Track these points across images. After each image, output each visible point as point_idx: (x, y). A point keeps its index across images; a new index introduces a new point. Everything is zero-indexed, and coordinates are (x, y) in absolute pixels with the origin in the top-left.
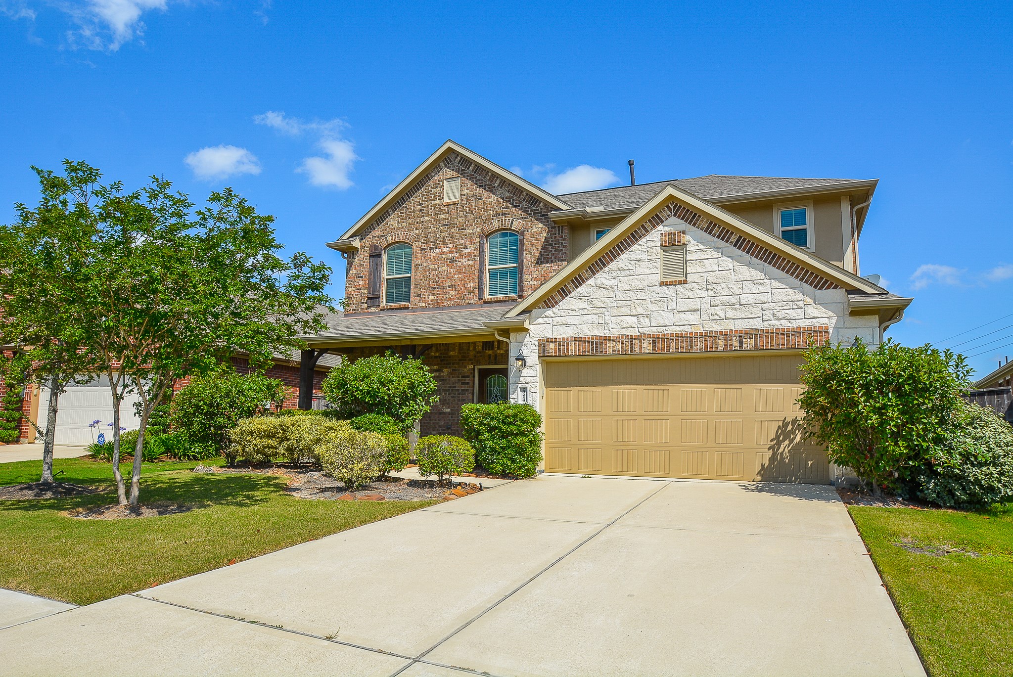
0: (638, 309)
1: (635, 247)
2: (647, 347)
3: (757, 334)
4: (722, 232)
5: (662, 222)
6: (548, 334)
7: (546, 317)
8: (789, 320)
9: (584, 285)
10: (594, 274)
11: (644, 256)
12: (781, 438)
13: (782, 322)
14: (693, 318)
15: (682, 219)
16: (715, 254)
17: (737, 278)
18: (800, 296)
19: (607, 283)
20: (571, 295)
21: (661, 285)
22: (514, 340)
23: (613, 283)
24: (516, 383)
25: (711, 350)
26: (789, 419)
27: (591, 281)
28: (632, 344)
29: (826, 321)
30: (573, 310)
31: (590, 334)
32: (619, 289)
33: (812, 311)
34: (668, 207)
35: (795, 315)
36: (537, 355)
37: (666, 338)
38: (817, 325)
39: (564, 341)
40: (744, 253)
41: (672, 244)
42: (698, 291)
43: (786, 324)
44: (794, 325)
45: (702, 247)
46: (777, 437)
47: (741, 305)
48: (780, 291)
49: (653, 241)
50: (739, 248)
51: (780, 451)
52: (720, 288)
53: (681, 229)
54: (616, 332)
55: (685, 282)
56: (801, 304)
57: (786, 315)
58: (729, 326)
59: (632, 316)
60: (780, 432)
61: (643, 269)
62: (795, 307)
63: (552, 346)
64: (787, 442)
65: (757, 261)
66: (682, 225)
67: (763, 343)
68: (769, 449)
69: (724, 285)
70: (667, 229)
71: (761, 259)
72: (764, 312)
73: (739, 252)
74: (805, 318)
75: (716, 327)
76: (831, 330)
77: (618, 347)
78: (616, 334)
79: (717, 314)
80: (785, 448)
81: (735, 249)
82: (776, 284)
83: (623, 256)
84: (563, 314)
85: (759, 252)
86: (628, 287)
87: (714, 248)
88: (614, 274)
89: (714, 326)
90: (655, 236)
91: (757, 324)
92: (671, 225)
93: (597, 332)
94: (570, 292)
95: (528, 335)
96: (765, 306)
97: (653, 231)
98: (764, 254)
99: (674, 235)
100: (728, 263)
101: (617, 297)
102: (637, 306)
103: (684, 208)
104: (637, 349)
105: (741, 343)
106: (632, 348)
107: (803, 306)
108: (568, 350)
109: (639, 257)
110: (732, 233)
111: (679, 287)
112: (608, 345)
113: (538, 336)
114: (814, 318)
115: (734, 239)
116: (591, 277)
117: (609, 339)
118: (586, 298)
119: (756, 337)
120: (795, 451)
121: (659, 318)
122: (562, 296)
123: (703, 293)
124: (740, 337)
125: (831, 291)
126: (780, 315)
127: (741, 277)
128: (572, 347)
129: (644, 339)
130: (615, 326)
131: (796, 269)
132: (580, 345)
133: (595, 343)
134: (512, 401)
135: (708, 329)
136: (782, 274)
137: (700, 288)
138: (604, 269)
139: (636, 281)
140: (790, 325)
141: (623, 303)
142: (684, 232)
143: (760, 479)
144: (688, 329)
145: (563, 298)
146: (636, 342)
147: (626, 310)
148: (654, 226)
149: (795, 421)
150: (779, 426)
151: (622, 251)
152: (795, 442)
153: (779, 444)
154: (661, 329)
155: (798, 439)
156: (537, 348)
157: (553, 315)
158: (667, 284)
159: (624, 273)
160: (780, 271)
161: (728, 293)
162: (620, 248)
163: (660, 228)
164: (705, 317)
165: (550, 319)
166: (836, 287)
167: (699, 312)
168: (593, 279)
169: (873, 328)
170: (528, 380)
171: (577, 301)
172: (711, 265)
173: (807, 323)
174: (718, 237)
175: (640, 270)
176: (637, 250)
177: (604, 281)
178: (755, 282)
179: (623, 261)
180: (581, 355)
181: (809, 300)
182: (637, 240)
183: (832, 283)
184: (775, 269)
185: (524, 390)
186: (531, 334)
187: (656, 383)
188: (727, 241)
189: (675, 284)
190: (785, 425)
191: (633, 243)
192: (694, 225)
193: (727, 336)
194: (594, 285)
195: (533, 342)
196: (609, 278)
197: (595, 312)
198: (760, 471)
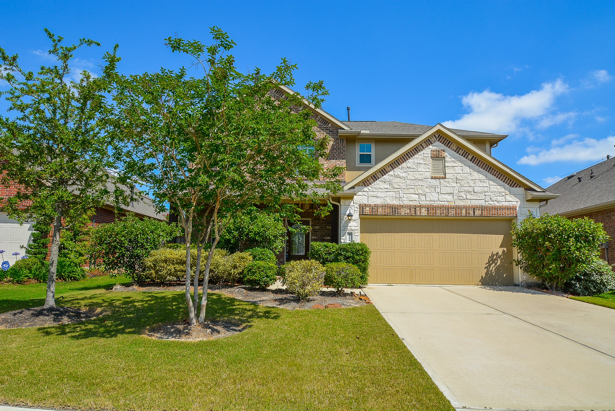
0: (419, 191)
1: (416, 156)
2: (424, 212)
3: (482, 208)
4: (464, 153)
5: (432, 144)
6: (365, 201)
7: (364, 191)
8: (498, 202)
9: (387, 175)
10: (393, 169)
11: (422, 162)
12: (491, 263)
13: (495, 202)
14: (449, 198)
15: (443, 143)
16: (460, 164)
17: (472, 178)
18: (503, 190)
19: (401, 175)
20: (380, 179)
21: (432, 179)
22: (344, 204)
23: (404, 175)
24: (344, 230)
25: (459, 215)
26: (494, 253)
27: (391, 173)
28: (415, 210)
29: (515, 203)
30: (380, 188)
31: (391, 203)
32: (408, 179)
33: (509, 198)
34: (435, 136)
35: (501, 199)
36: (358, 214)
37: (435, 208)
38: (511, 205)
39: (375, 206)
40: (475, 165)
41: (437, 157)
42: (452, 183)
43: (497, 204)
44: (500, 204)
45: (454, 160)
46: (489, 262)
47: (474, 192)
48: (493, 186)
49: (427, 154)
50: (473, 162)
51: (491, 269)
52: (464, 182)
53: (442, 149)
54: (406, 203)
55: (445, 178)
56: (504, 194)
57: (497, 199)
58: (468, 203)
59: (415, 194)
60: (490, 259)
61: (421, 168)
62: (501, 195)
63: (368, 209)
64: (494, 265)
65: (482, 170)
66: (443, 147)
67: (485, 213)
68: (485, 268)
69: (465, 181)
70: (434, 148)
71: (484, 169)
72: (486, 197)
73: (473, 164)
74: (506, 201)
75: (461, 203)
76: (517, 208)
77: (408, 211)
78: (407, 204)
79: (462, 196)
80: (493, 267)
81: (471, 162)
82: (491, 183)
83: (409, 160)
84: (374, 190)
85: (483, 165)
86: (413, 178)
87: (460, 161)
88: (405, 170)
89: (460, 202)
90: (428, 151)
91: (482, 203)
92: (437, 146)
93: (395, 202)
94: (379, 178)
95: (352, 201)
96: (486, 194)
97: (427, 148)
98: (485, 166)
99: (439, 151)
100: (467, 169)
101: (407, 183)
102: (418, 189)
103: (444, 138)
104: (418, 213)
105: (474, 213)
106: (415, 212)
107: (504, 195)
108: (377, 211)
109: (419, 162)
110: (469, 154)
111: (441, 180)
112: (402, 210)
113: (359, 202)
114: (510, 201)
115: (470, 157)
116: (391, 170)
117: (402, 206)
118: (389, 182)
119: (482, 210)
120: (498, 269)
121: (431, 197)
122: (373, 180)
123: (455, 185)
124: (474, 209)
125: (518, 188)
126: (494, 199)
127: (474, 178)
128: (380, 210)
129: (423, 207)
130: (406, 199)
131: (501, 176)
132: (385, 209)
133: (394, 208)
134: (342, 241)
135: (458, 205)
136: (495, 178)
137: (453, 182)
138: (399, 167)
139: (418, 175)
140: (498, 204)
141: (410, 187)
142: (444, 151)
143: (481, 284)
144: (446, 204)
145: (374, 181)
146: (418, 209)
147: (412, 191)
148: (427, 146)
149: (497, 254)
150: (490, 256)
151: (409, 157)
152: (497, 264)
153: (490, 265)
154: (432, 203)
155: (499, 263)
156: (358, 210)
157: (368, 191)
158: (435, 178)
159: (411, 170)
160: (493, 176)
161: (468, 185)
162: (408, 156)
163: (430, 147)
164: (455, 197)
165: (367, 193)
166: (520, 187)
167: (452, 195)
168: (392, 171)
169: (537, 208)
170: (353, 228)
171: (383, 183)
172: (458, 170)
173: (506, 204)
174: (462, 155)
175: (420, 169)
176: (418, 158)
177: (399, 173)
178: (481, 181)
179: (410, 162)
180: (385, 215)
181: (507, 192)
182: (418, 152)
183: (518, 185)
184: (491, 175)
185: (350, 234)
186: (355, 201)
187: (426, 233)
188: (466, 158)
189: (439, 178)
190: (493, 256)
191: (416, 154)
192: (449, 147)
193: (467, 208)
194: (393, 175)
195: (356, 206)
196: (402, 172)
197: (394, 190)
198: (481, 280)
